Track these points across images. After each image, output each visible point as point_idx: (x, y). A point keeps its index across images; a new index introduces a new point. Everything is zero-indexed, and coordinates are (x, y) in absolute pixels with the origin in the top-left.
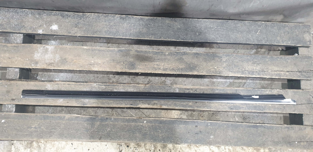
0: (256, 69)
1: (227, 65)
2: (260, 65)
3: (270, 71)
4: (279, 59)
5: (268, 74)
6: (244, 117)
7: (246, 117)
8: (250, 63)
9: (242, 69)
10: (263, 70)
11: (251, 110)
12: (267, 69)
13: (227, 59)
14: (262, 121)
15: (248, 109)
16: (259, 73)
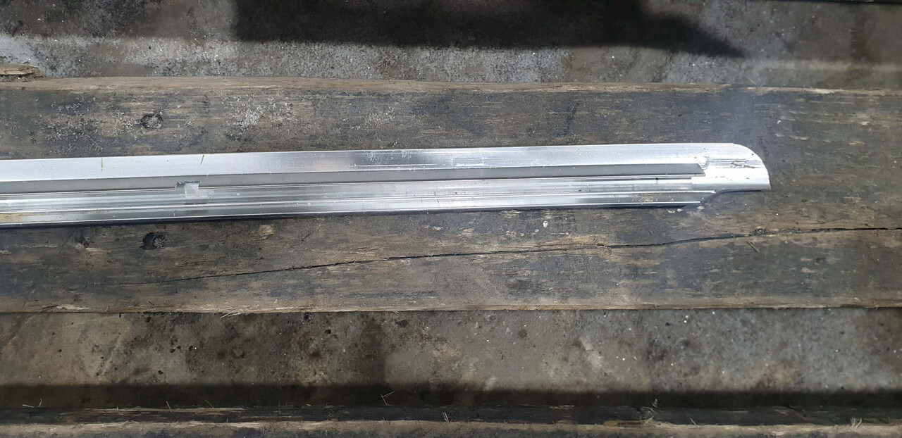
6: (652, 344)
7: (666, 344)
11: (717, 290)
14: (786, 363)
15: (688, 286)
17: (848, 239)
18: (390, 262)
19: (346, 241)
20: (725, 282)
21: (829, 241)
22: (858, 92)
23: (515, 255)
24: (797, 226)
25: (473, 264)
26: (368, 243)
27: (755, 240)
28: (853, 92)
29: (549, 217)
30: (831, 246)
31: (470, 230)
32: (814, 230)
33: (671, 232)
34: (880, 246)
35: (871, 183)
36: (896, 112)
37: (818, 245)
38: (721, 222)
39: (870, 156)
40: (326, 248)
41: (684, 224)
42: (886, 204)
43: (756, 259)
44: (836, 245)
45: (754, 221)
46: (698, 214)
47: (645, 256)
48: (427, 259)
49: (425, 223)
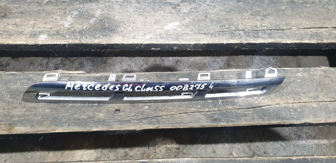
0: (261, 26)
1: (194, 21)
2: (268, 18)
3: (294, 29)
4: (308, 5)
5: (291, 34)
8: (245, 14)
9: (228, 28)
10: (279, 28)
12: (287, 24)
13: (191, 9)
16: (270, 34)
17: (302, 105)
18: (179, 114)
19: (167, 109)
20: (271, 117)
21: (297, 105)
22: (297, 68)
23: (213, 112)
24: (288, 102)
25: (202, 114)
26: (173, 110)
27: (277, 106)
28: (295, 68)
29: (220, 102)
30: (298, 107)
31: (200, 106)
32: (293, 103)
33: (254, 104)
34: (311, 106)
35: (305, 90)
36: (308, 73)
37: (294, 107)
38: (267, 102)
39: (303, 84)
40: (162, 111)
41: (257, 103)
42: (310, 95)
43: (278, 111)
44: (299, 106)
45: (276, 101)
46: (260, 100)
47: (248, 111)
48: (189, 113)
49: (187, 104)
